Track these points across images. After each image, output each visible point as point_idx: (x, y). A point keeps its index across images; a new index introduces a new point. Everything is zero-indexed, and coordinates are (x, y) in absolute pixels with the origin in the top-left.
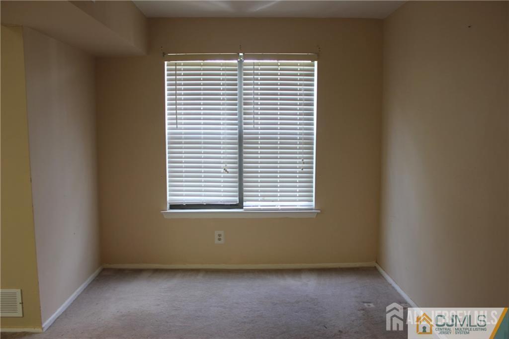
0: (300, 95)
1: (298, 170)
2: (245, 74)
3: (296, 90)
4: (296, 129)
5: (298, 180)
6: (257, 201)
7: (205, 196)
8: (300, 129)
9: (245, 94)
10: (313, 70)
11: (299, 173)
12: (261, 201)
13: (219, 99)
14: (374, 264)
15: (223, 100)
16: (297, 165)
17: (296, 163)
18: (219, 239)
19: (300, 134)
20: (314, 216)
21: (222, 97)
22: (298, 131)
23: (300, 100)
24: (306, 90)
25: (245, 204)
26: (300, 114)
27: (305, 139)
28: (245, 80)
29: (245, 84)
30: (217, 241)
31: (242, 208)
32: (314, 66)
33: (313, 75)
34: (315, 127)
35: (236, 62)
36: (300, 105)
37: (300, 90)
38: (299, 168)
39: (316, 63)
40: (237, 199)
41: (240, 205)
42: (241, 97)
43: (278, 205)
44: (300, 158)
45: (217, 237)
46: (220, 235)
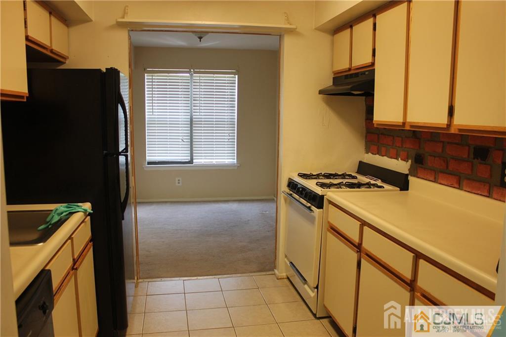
0: (228, 95)
1: (226, 140)
2: (194, 82)
3: (225, 92)
4: (225, 116)
5: (226, 146)
6: (202, 159)
7: (170, 156)
8: (227, 116)
9: (194, 94)
10: (235, 81)
11: (227, 142)
12: (204, 159)
13: (179, 97)
14: (273, 197)
15: (181, 97)
16: (226, 137)
17: (225, 136)
18: (179, 183)
19: (227, 119)
20: (236, 168)
21: (180, 96)
22: (226, 117)
23: (227, 98)
24: (230, 92)
25: (194, 161)
26: (227, 107)
27: (230, 122)
28: (194, 86)
29: (194, 89)
30: (177, 184)
31: (192, 164)
32: (235, 78)
33: (235, 83)
34: (236, 114)
35: (188, 75)
36: (227, 101)
37: (227, 92)
38: (227, 139)
39: (237, 76)
40: (189, 158)
41: (191, 162)
42: (191, 96)
43: (214, 161)
44: (227, 133)
45: (177, 182)
46: (179, 180)
